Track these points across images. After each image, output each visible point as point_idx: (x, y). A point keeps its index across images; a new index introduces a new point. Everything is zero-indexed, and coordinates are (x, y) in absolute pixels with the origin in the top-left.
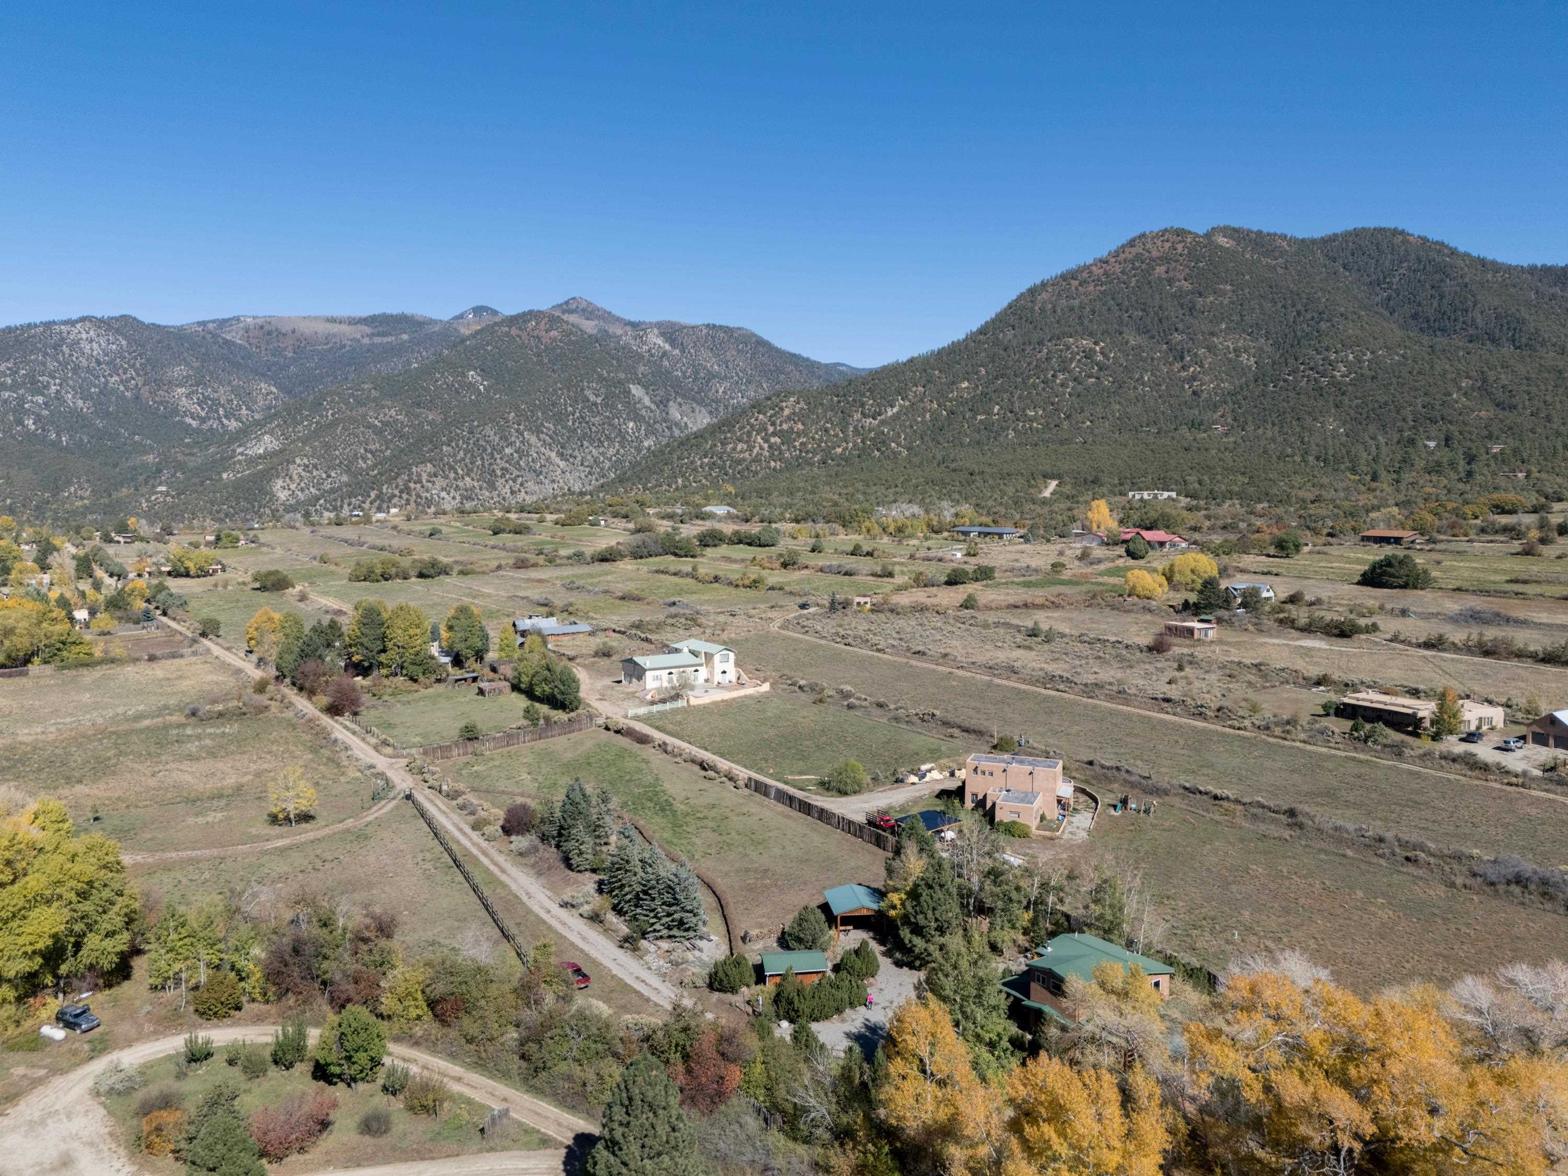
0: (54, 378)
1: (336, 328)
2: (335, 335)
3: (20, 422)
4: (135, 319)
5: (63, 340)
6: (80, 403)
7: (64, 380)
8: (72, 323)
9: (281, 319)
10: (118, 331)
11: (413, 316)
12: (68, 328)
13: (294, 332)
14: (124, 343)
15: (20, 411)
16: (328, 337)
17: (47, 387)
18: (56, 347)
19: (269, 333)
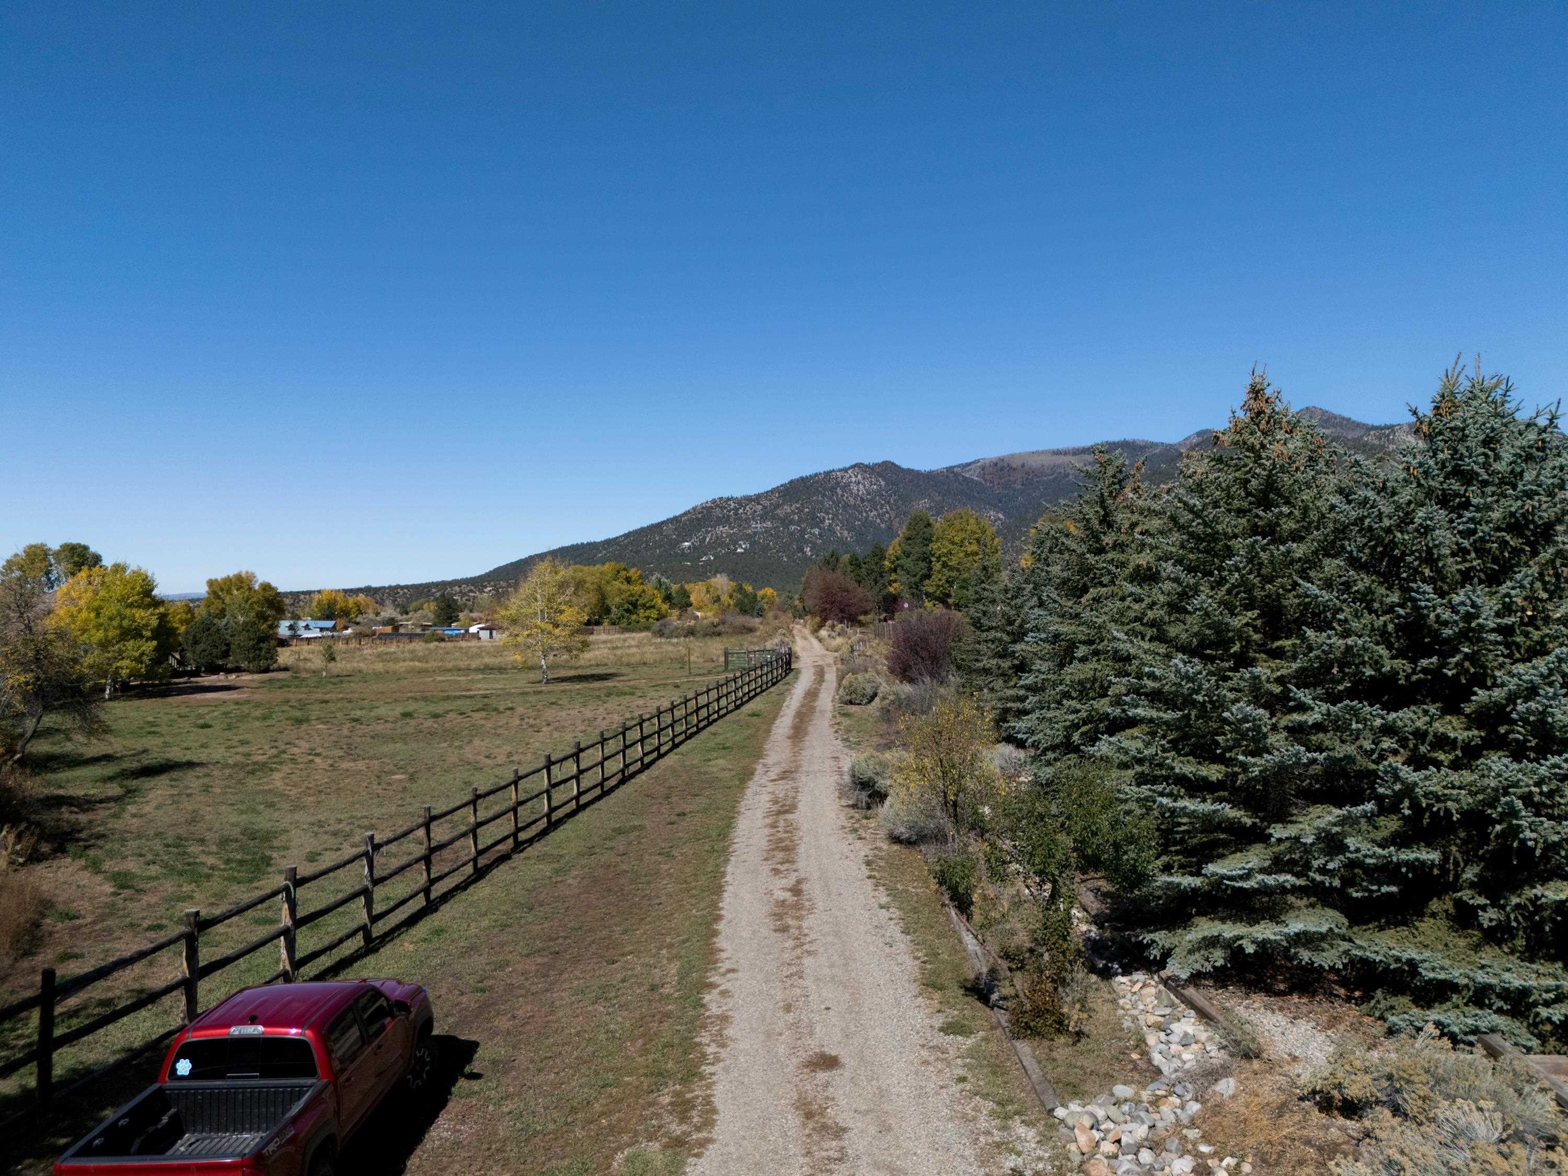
0: (828, 513)
1: (1061, 459)
2: (1059, 466)
3: (801, 550)
4: (893, 464)
5: (838, 483)
6: (846, 533)
7: (835, 515)
8: (845, 470)
9: (1012, 456)
10: (880, 475)
11: (1134, 442)
12: (842, 474)
13: (1023, 466)
14: (883, 483)
15: (801, 541)
16: (1054, 468)
17: (823, 521)
18: (833, 489)
19: (1002, 469)
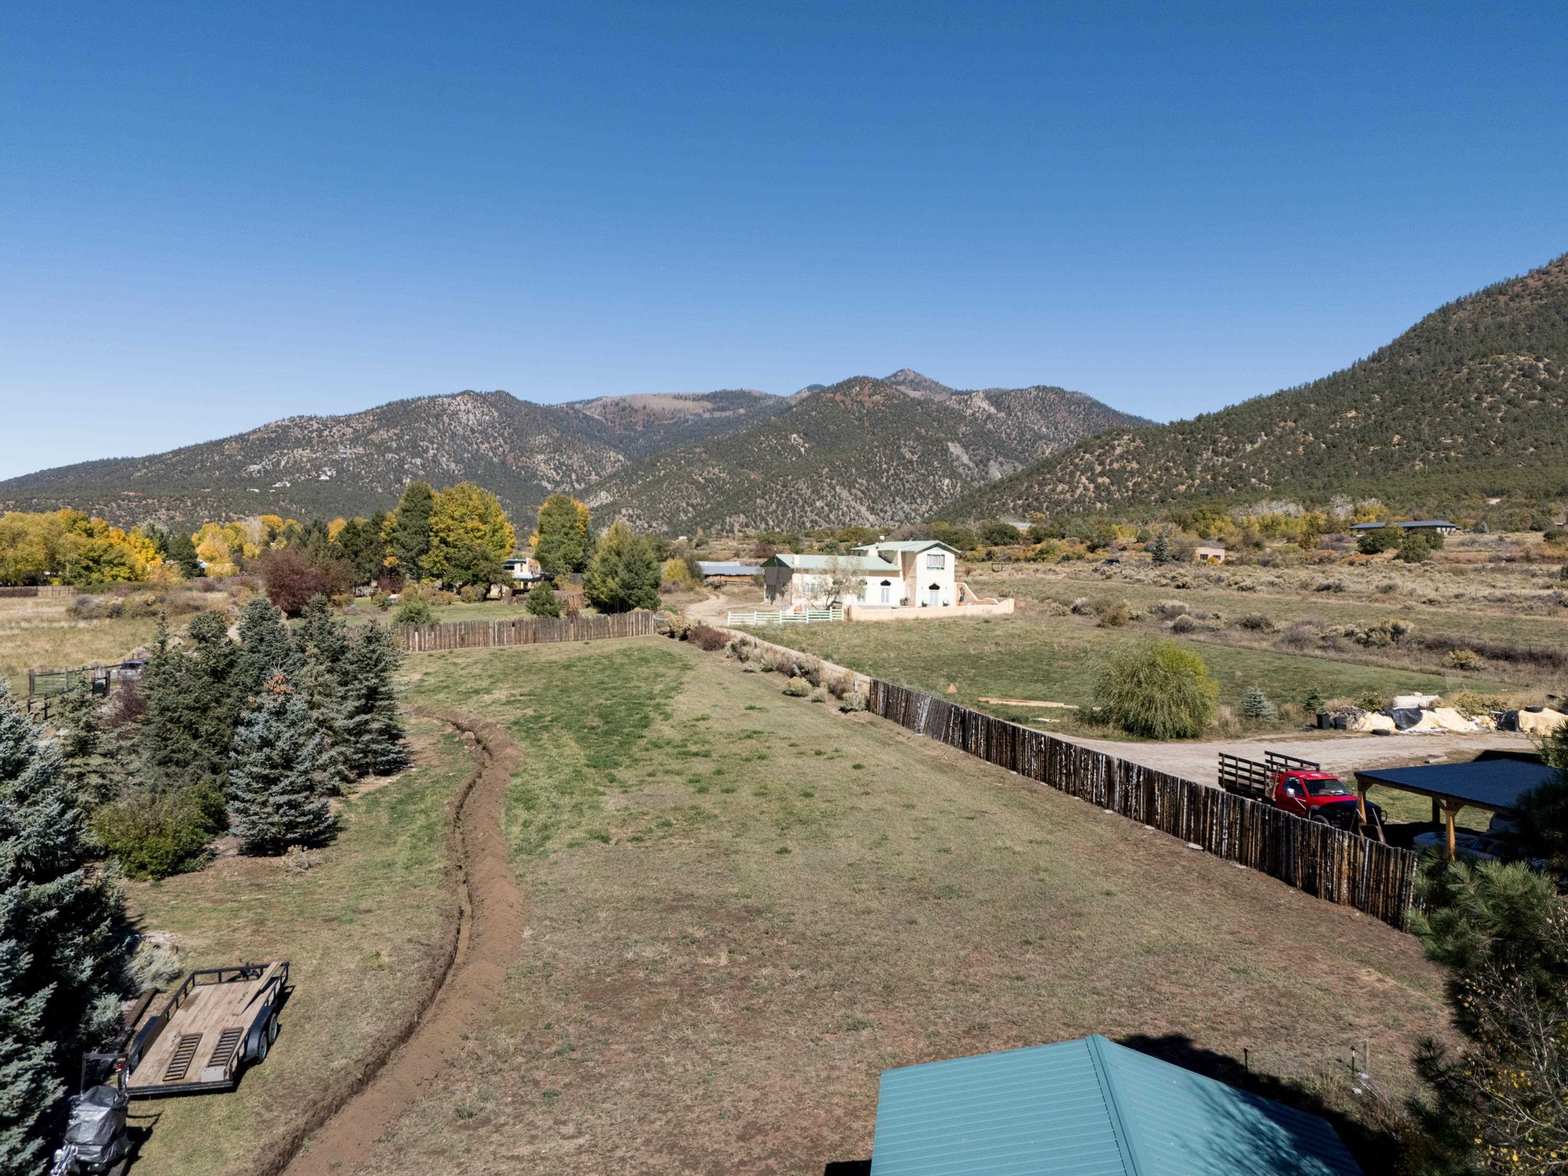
0: (432, 443)
1: (681, 404)
2: (680, 411)
3: (399, 481)
4: (508, 394)
5: (444, 410)
6: (453, 466)
7: (441, 445)
8: (454, 397)
9: (634, 397)
10: (492, 404)
11: (750, 393)
12: (449, 400)
13: (644, 408)
14: (496, 414)
15: (400, 471)
16: (674, 413)
17: (426, 451)
18: (438, 416)
19: (624, 409)
